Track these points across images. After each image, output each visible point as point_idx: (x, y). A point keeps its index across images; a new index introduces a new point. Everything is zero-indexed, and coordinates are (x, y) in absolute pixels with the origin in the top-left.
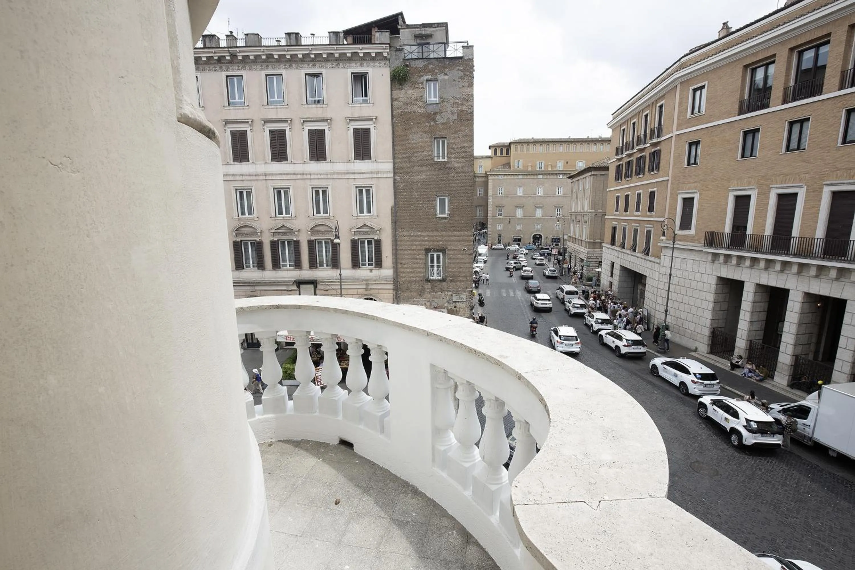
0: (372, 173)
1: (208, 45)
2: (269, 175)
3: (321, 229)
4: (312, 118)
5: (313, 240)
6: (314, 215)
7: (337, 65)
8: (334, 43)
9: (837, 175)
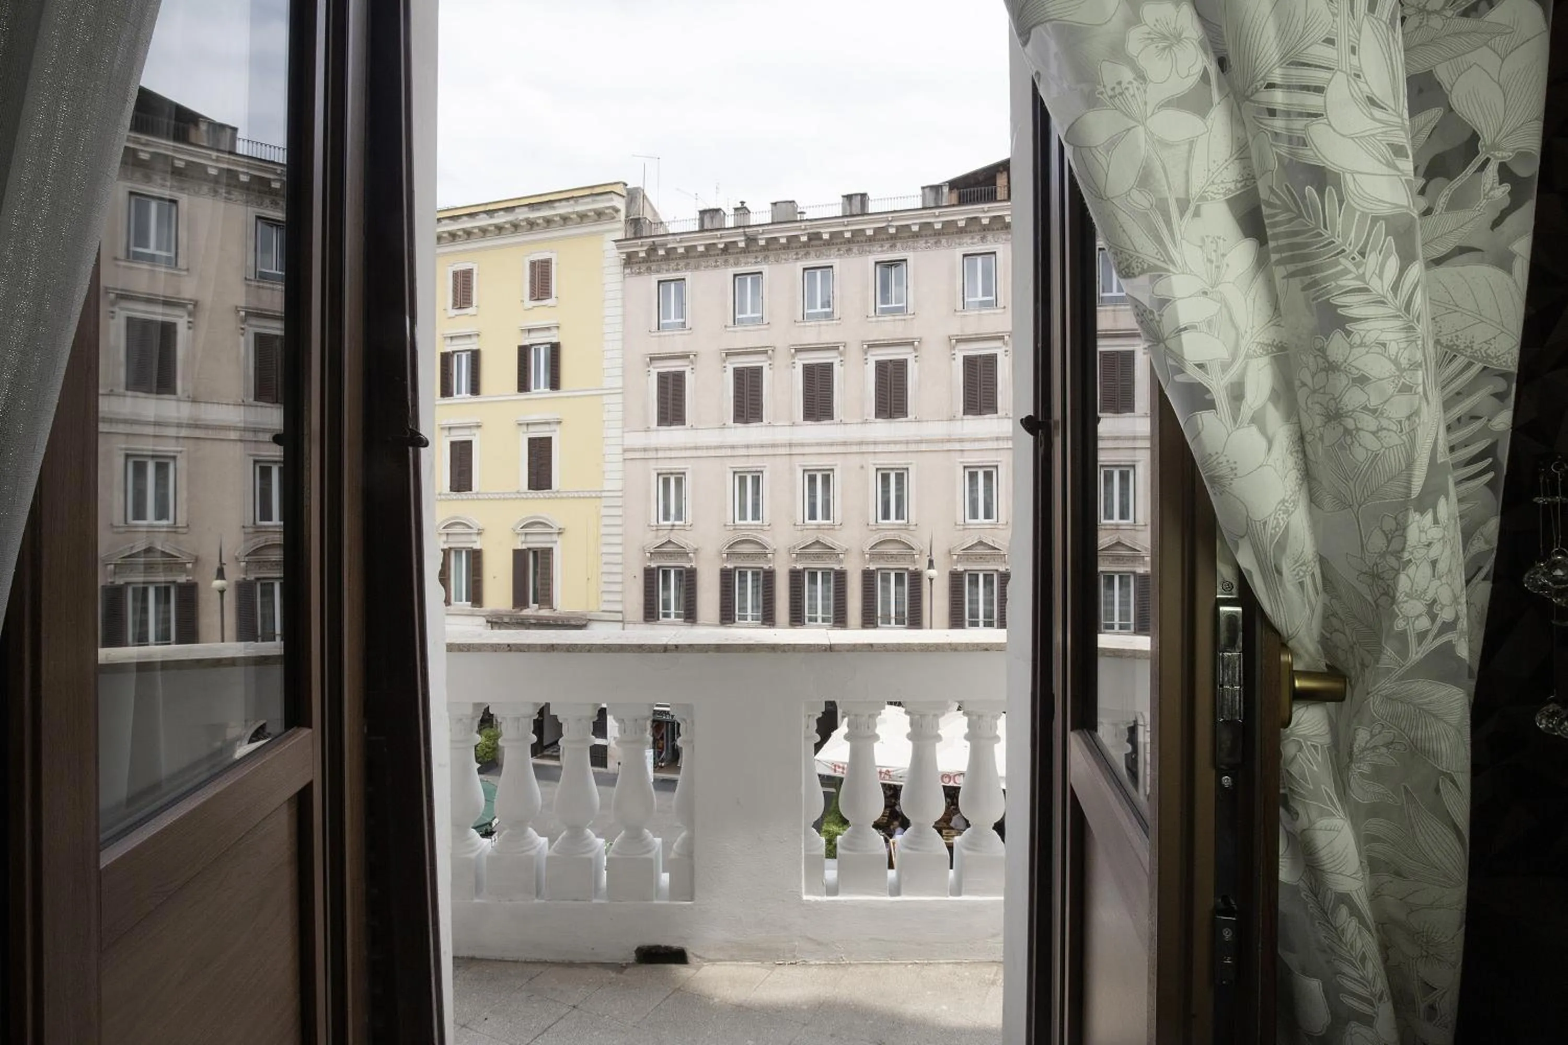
0: (998, 439)
1: (707, 225)
2: (796, 445)
3: (892, 549)
4: (884, 340)
5: (874, 571)
6: (877, 522)
7: (936, 243)
8: (932, 205)
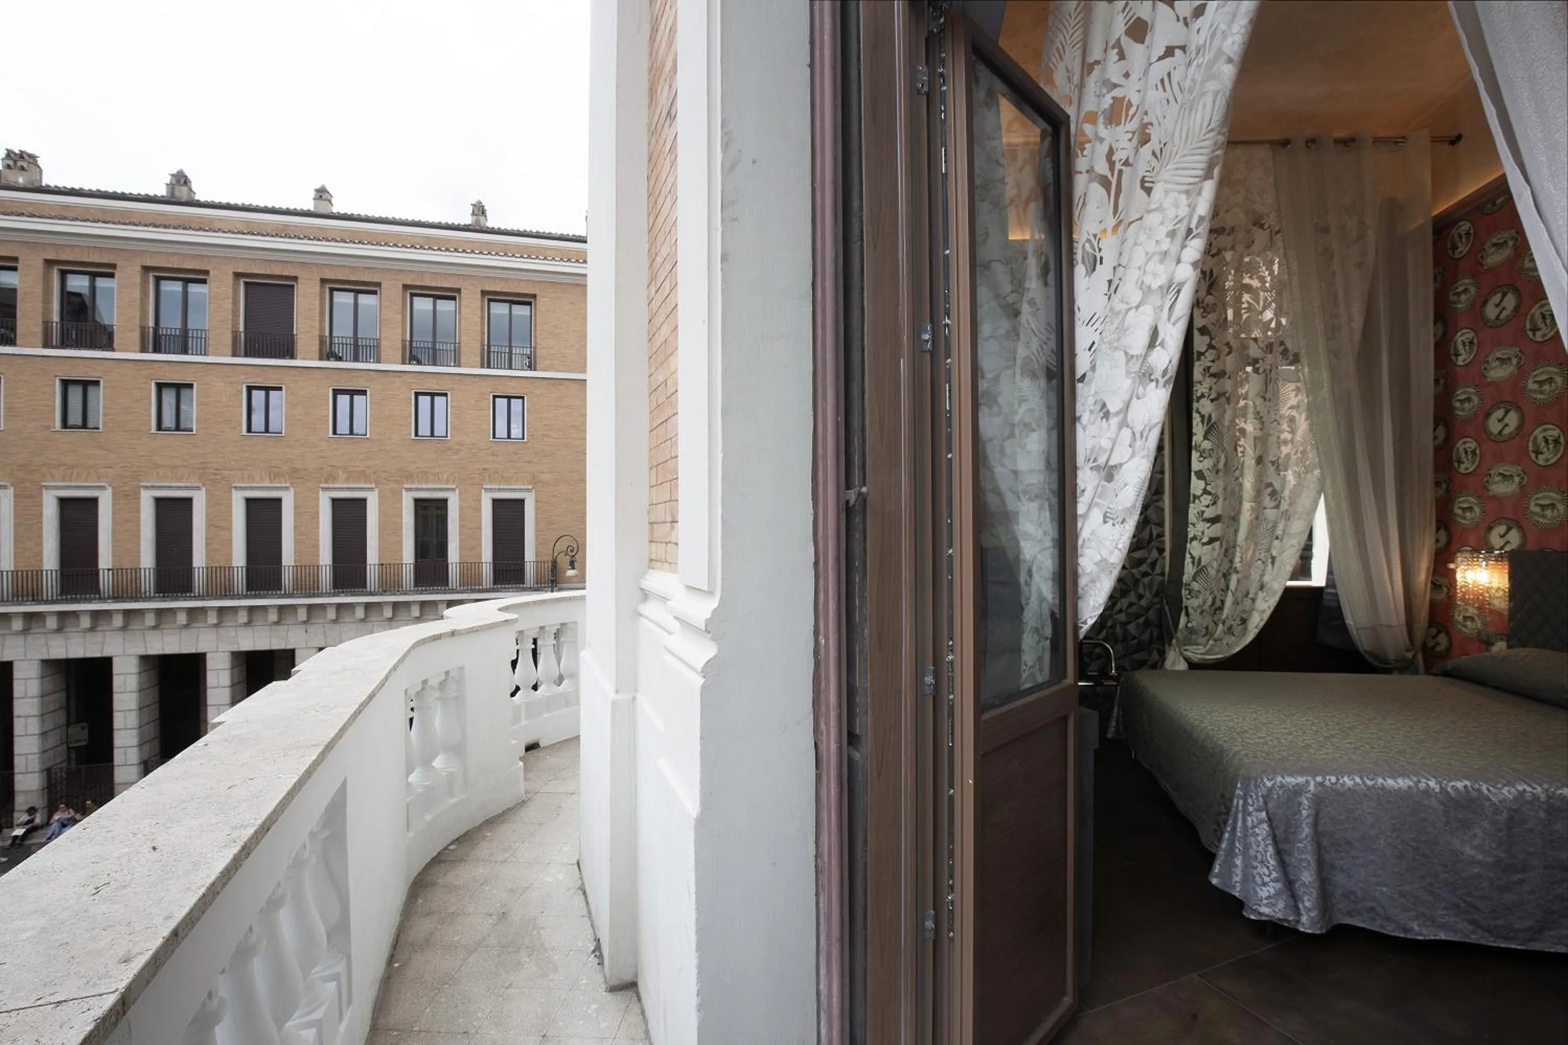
9: (158, 474)
